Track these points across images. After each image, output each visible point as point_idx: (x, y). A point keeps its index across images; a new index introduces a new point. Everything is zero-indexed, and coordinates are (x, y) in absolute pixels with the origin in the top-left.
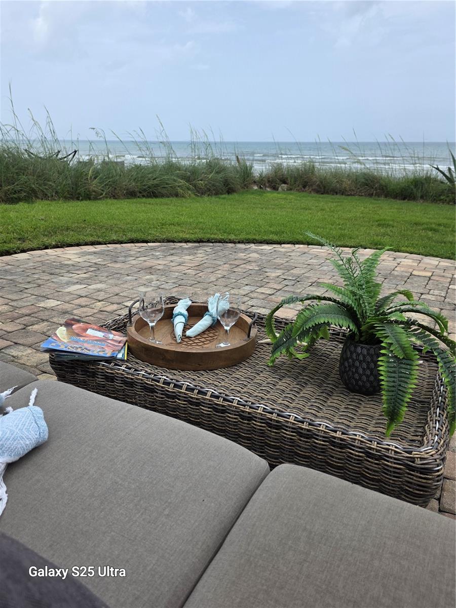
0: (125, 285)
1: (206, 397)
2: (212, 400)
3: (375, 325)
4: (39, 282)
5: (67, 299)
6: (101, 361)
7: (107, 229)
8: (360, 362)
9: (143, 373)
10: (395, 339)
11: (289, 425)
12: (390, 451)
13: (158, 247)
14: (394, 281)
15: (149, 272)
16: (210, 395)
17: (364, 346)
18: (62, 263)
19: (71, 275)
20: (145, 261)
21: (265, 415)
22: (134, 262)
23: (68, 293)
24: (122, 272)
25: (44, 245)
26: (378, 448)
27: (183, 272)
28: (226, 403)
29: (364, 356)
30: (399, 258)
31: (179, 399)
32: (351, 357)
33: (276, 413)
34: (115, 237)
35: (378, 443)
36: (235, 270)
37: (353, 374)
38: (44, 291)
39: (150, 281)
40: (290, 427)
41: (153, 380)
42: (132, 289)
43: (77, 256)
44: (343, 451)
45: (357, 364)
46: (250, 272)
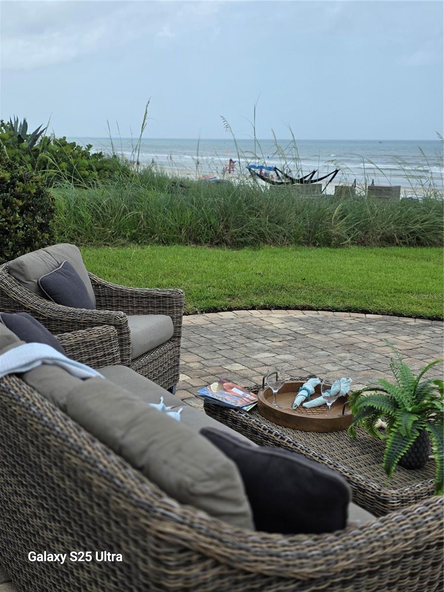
0: (313, 360)
1: (284, 442)
4: (234, 344)
5: (252, 365)
6: (232, 409)
7: (324, 292)
9: (254, 420)
13: (376, 320)
15: (347, 349)
18: (263, 327)
19: (265, 342)
20: (350, 336)
22: (337, 336)
23: (255, 359)
24: (318, 345)
25: (251, 305)
27: (386, 355)
28: (294, 447)
31: (270, 441)
33: (319, 457)
34: (330, 303)
38: (236, 354)
39: (342, 359)
41: (258, 426)
42: (318, 365)
43: (280, 321)
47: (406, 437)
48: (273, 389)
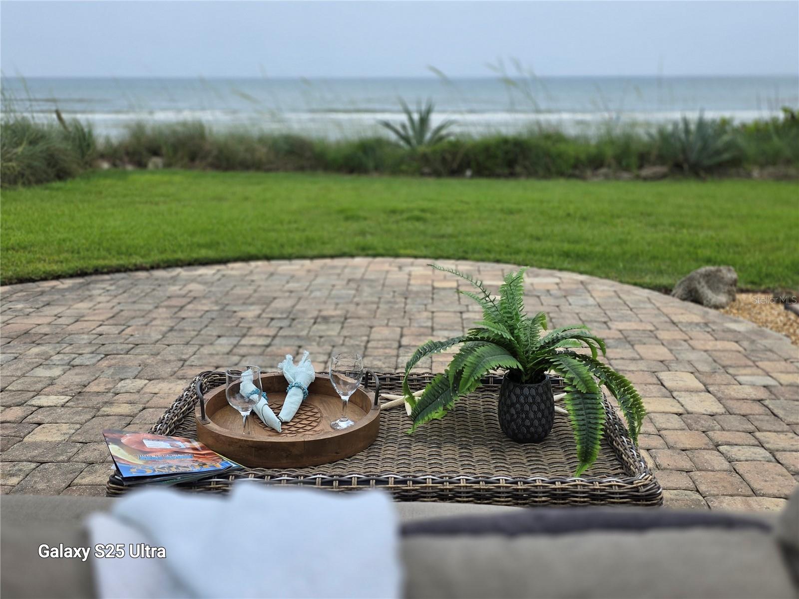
1: (390, 485)
2: (398, 487)
3: (551, 360)
8: (530, 405)
9: (285, 477)
10: (575, 372)
11: (502, 490)
12: (614, 487)
14: (419, 300)
15: (28, 341)
16: (393, 482)
17: (531, 385)
21: (471, 486)
26: (602, 487)
27: (94, 332)
28: (418, 486)
29: (533, 397)
30: (406, 265)
32: (518, 402)
33: (482, 481)
35: (600, 483)
36: (182, 314)
37: (523, 420)
40: (503, 493)
44: (567, 501)
45: (527, 407)
46: (209, 315)
47: (587, 393)
48: (240, 410)
